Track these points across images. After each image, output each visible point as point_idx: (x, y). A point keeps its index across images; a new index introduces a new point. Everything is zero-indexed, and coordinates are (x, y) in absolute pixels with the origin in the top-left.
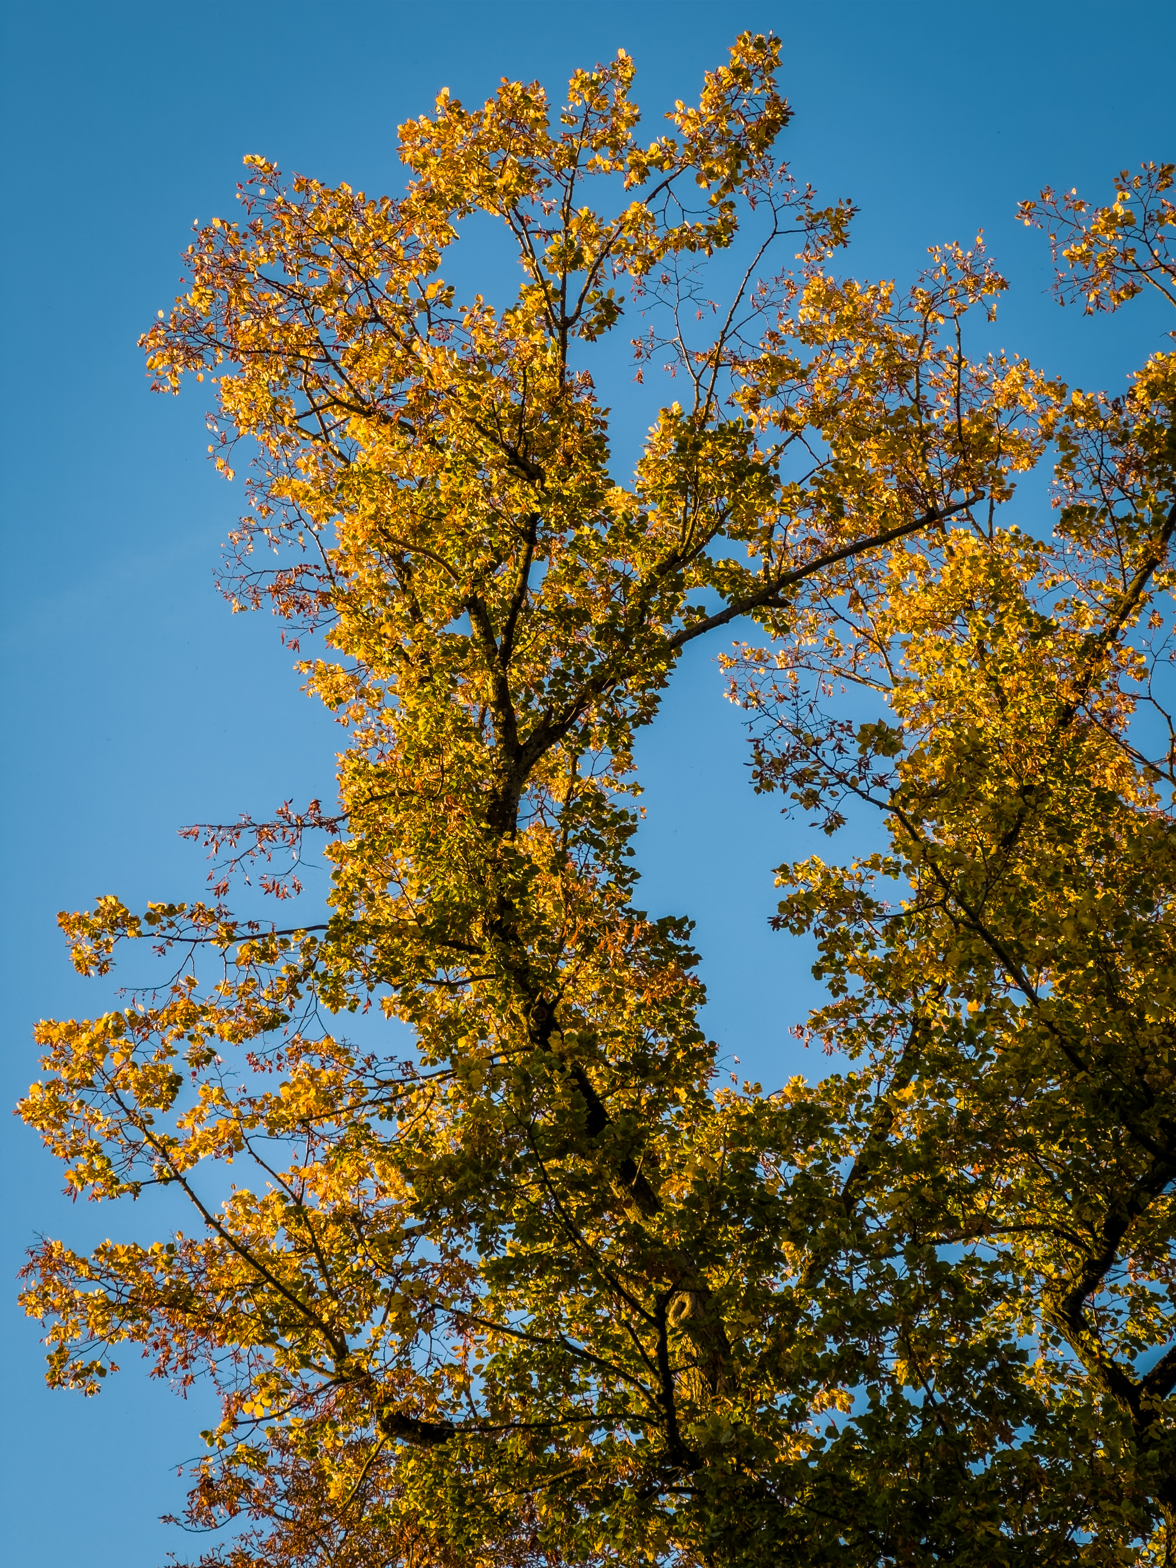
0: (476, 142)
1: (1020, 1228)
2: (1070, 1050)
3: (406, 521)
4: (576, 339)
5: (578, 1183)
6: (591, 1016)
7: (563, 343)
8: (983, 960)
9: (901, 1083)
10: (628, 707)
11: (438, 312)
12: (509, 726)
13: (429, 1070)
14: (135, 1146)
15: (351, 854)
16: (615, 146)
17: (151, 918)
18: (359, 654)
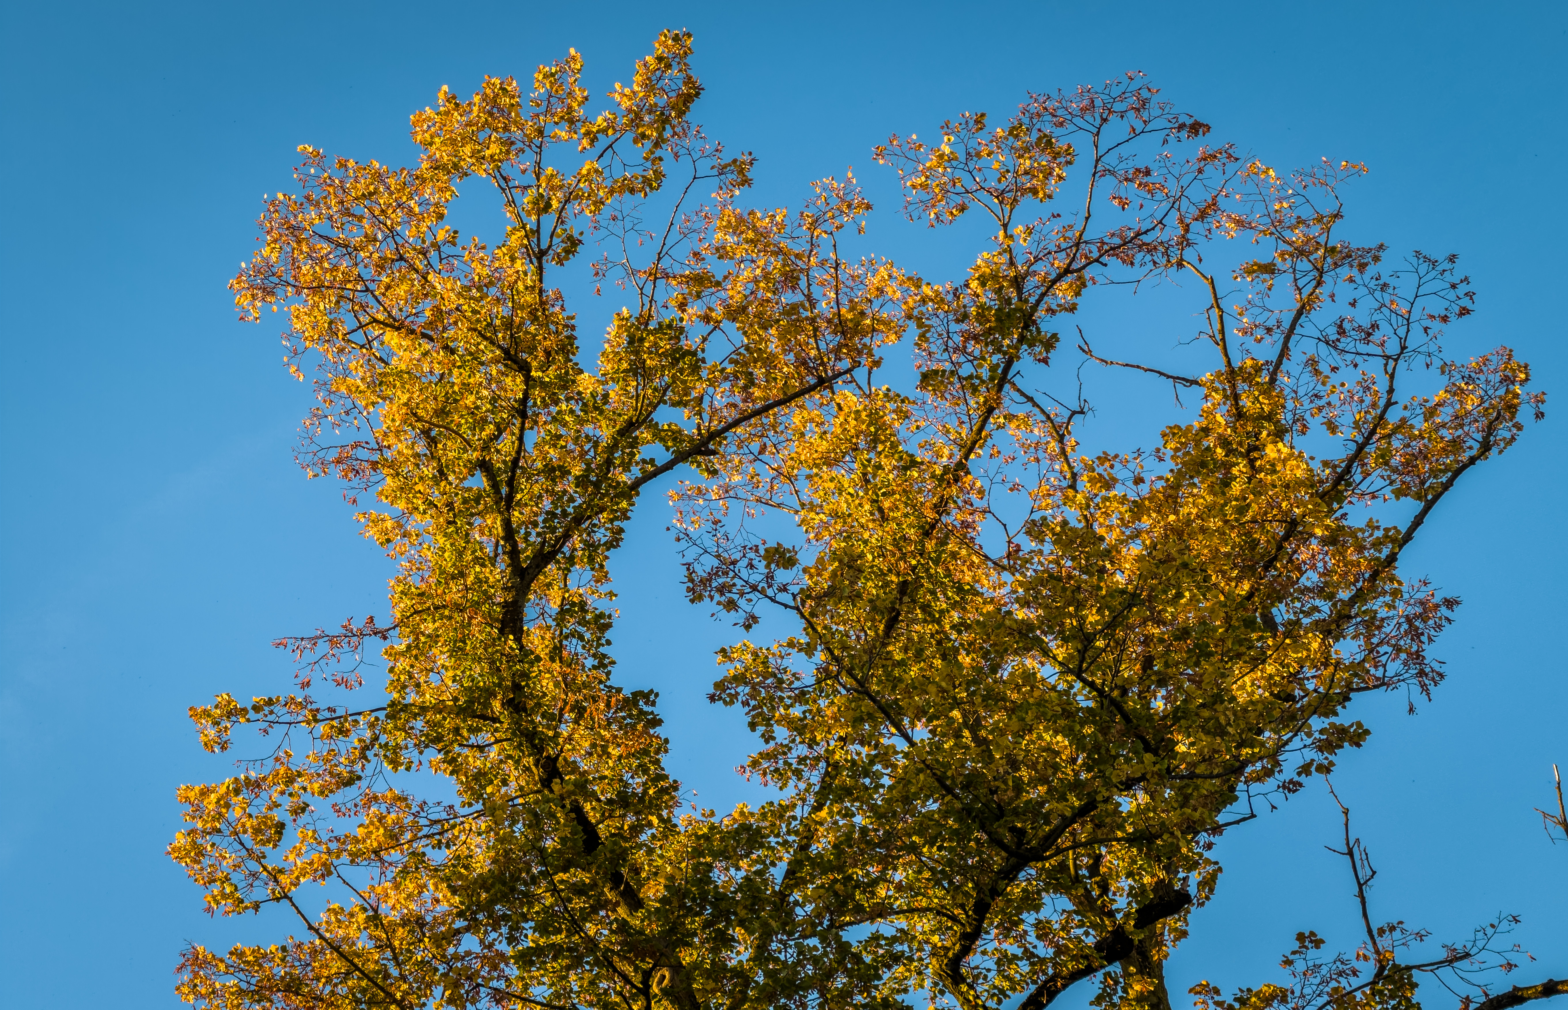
0: (469, 124)
1: (911, 911)
2: (941, 780)
3: (432, 405)
4: (550, 266)
5: (580, 890)
6: (584, 766)
7: (540, 268)
8: (871, 717)
9: (818, 808)
10: (601, 535)
11: (447, 250)
12: (514, 554)
13: (467, 810)
14: (254, 875)
15: (402, 654)
16: (572, 121)
17: (256, 708)
18: (401, 505)
